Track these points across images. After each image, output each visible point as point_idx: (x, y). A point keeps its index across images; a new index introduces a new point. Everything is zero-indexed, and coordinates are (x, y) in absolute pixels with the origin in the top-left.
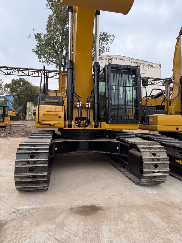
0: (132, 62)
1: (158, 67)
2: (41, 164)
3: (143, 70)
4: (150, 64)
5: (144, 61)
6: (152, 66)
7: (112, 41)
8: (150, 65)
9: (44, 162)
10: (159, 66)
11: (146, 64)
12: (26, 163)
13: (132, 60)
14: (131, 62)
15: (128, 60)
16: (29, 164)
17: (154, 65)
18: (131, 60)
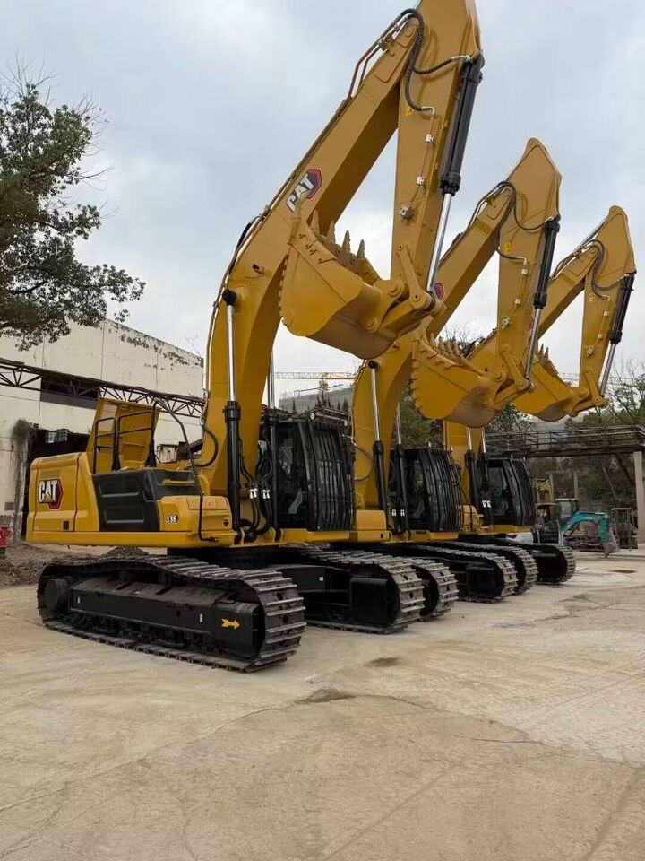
0: (125, 339)
1: (197, 364)
2: (296, 606)
3: (155, 366)
4: (174, 351)
5: (160, 342)
6: (180, 360)
7: (136, 295)
8: (177, 356)
9: (298, 604)
10: (199, 363)
11: (165, 350)
12: (277, 608)
13: (126, 332)
14: (122, 339)
15: (113, 329)
16: (281, 609)
17: (186, 358)
18: (121, 332)
